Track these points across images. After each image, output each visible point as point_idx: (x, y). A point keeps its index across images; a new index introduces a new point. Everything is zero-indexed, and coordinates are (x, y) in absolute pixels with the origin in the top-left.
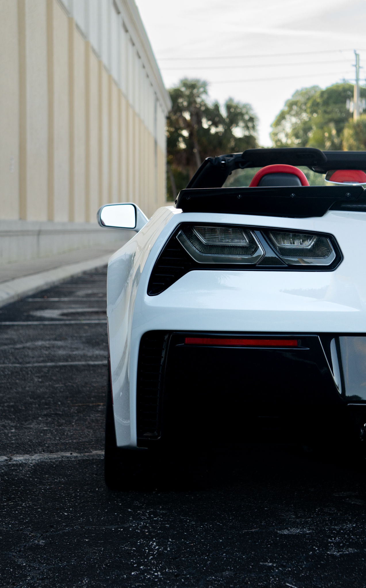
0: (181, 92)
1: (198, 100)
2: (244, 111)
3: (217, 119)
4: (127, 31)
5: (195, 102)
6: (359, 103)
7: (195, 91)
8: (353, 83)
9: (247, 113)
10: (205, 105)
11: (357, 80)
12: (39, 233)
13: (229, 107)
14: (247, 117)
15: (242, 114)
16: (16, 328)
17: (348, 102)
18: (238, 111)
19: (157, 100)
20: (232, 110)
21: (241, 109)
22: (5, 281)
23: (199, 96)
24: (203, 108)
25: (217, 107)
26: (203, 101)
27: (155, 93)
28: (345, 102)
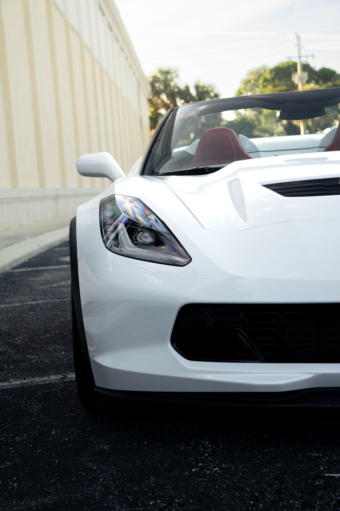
0: (158, 78)
1: (172, 84)
2: (210, 89)
3: (188, 98)
4: (111, 30)
5: (169, 85)
6: (302, 75)
7: (169, 76)
8: (296, 60)
9: (212, 91)
10: (178, 87)
11: (300, 57)
12: (56, 197)
13: (197, 87)
14: (212, 94)
15: (208, 93)
16: (50, 271)
17: (293, 76)
18: (205, 90)
19: (139, 85)
20: (200, 90)
21: (207, 88)
22: (35, 236)
23: (172, 80)
24: (176, 90)
25: (187, 88)
26: (176, 84)
27: (138, 80)
28: (290, 76)
